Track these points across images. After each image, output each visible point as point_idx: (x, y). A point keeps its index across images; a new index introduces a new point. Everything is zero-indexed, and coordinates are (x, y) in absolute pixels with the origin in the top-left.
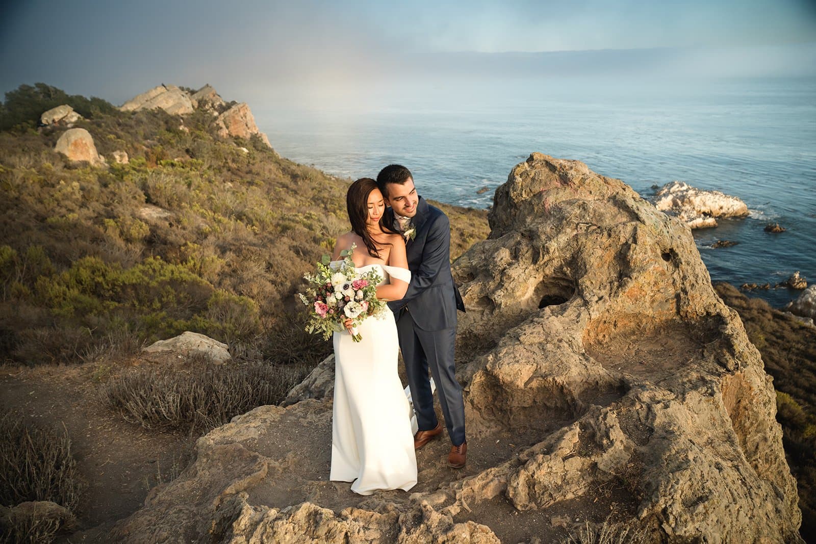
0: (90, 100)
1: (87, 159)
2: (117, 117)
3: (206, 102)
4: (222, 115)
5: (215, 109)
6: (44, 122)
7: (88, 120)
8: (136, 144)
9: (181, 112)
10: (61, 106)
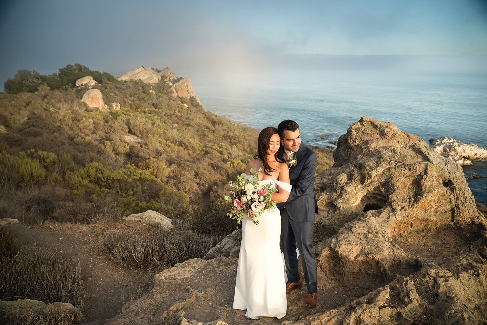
0: (102, 73)
1: (98, 106)
2: (116, 83)
3: (166, 77)
4: (174, 85)
5: (171, 82)
6: (77, 85)
7: (100, 85)
8: (125, 99)
9: (151, 82)
10: (87, 77)
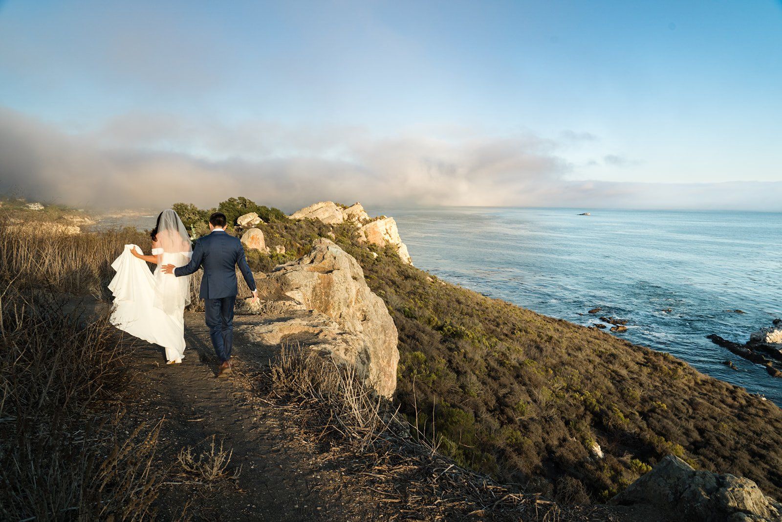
0: (270, 210)
1: (258, 248)
2: (286, 223)
3: (354, 216)
4: (365, 226)
5: (360, 222)
6: (239, 223)
7: (266, 224)
8: (293, 242)
9: (333, 222)
10: (251, 213)
